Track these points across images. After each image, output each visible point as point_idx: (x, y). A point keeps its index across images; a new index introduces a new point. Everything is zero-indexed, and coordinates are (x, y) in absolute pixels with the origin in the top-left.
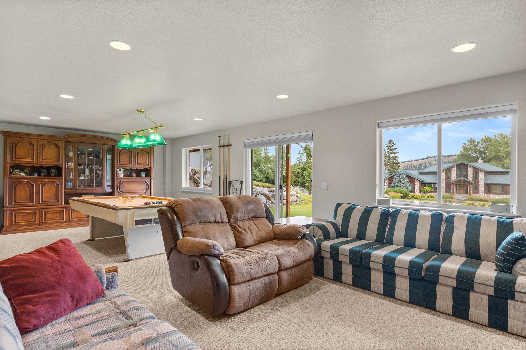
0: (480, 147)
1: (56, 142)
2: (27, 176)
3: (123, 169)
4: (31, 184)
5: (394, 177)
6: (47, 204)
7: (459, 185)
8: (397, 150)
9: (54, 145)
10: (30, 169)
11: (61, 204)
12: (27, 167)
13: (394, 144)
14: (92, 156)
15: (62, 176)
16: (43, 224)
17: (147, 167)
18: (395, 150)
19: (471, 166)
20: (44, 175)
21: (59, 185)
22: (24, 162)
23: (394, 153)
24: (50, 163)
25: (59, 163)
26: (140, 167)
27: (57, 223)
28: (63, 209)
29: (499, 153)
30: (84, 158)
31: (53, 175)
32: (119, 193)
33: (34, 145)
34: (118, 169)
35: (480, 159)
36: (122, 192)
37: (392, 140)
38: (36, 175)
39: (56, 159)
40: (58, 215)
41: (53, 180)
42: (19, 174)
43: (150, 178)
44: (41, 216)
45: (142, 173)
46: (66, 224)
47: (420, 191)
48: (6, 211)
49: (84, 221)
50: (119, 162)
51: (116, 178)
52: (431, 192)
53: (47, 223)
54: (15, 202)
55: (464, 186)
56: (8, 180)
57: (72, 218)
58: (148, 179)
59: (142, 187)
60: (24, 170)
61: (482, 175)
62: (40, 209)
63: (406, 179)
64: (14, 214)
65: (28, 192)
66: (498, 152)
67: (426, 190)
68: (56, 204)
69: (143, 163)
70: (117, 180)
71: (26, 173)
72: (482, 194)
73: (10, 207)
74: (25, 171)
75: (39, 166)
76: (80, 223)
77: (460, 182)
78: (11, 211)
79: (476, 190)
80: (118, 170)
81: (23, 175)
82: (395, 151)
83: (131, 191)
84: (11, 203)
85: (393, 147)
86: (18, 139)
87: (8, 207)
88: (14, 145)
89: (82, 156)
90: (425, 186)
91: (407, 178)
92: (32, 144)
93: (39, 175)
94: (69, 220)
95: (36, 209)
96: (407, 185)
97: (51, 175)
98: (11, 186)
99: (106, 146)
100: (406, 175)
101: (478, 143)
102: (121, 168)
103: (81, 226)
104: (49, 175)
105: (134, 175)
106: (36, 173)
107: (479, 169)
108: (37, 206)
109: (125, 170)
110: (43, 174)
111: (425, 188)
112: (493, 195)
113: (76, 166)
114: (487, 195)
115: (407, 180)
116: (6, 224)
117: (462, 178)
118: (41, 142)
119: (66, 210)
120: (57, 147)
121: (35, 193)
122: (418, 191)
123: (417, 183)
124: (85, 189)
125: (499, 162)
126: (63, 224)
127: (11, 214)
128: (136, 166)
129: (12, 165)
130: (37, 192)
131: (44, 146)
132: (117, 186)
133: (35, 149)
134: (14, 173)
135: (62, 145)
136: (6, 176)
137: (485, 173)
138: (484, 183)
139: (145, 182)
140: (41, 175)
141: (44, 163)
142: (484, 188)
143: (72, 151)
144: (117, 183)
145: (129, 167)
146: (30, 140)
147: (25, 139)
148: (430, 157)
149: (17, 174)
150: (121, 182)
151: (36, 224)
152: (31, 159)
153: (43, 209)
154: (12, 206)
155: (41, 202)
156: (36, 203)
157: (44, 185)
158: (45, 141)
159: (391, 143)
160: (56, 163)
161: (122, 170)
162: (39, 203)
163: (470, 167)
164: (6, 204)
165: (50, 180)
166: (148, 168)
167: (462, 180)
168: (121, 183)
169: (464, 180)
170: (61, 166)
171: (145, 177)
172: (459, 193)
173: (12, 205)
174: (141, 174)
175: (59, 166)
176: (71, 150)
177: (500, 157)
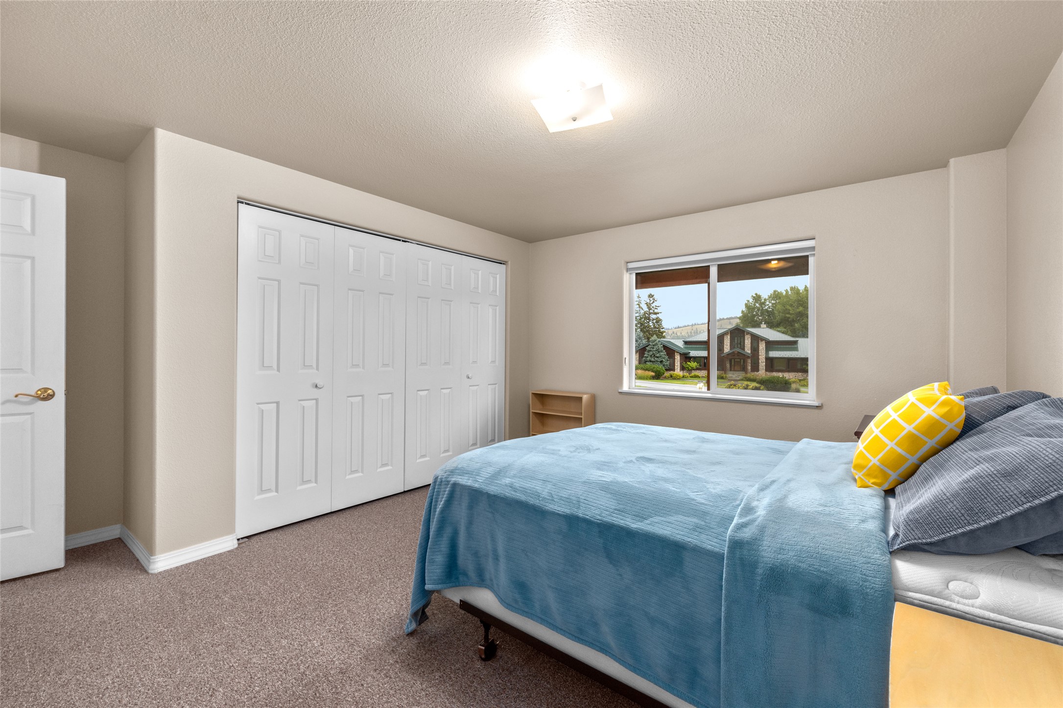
0: (769, 305)
5: (647, 348)
7: (734, 359)
8: (658, 308)
13: (654, 301)
18: (656, 309)
19: (749, 333)
23: (656, 314)
29: (788, 315)
35: (763, 323)
37: (652, 294)
47: (683, 368)
52: (697, 369)
55: (741, 360)
61: (762, 346)
63: (662, 351)
66: (786, 314)
67: (691, 367)
72: (762, 373)
77: (734, 356)
79: (756, 368)
82: (656, 311)
85: (653, 305)
90: (689, 362)
91: (664, 349)
96: (664, 360)
100: (662, 345)
101: (765, 300)
107: (759, 337)
111: (689, 363)
112: (777, 373)
114: (768, 373)
115: (664, 353)
117: (737, 350)
122: (679, 369)
123: (678, 358)
125: (786, 328)
137: (766, 343)
138: (764, 357)
142: (764, 364)
159: (651, 299)
163: (747, 335)
167: (736, 352)
169: (738, 352)
172: (734, 371)
177: (790, 320)
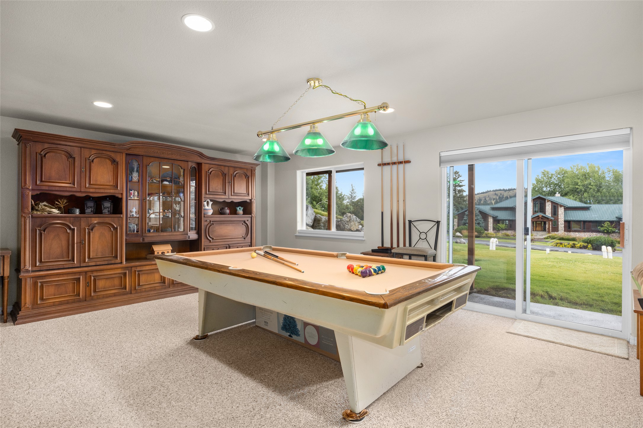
0: (554, 180)
1: (113, 155)
2: (60, 214)
3: (212, 203)
4: (70, 228)
5: (466, 213)
6: (98, 263)
7: (536, 222)
8: (463, 182)
9: (109, 159)
10: (65, 201)
11: (120, 262)
12: (62, 197)
13: (459, 176)
14: (167, 181)
15: (121, 213)
16: (92, 298)
17: (247, 198)
18: (460, 182)
19: (550, 201)
20: (92, 211)
21: (117, 228)
22: (57, 189)
23: (460, 186)
24: (102, 191)
25: (116, 191)
26: (237, 199)
27: (115, 295)
28: (125, 271)
29: (577, 187)
30: (155, 183)
31: (105, 211)
32: (209, 241)
33: (75, 158)
34: (205, 201)
35: (558, 192)
36: (213, 239)
37: (458, 171)
38: (77, 211)
39: (111, 184)
40: (117, 282)
41: (107, 220)
42: (48, 209)
43: (250, 216)
44: (88, 285)
45: (238, 208)
46: (129, 296)
47: (494, 229)
48: (26, 280)
49: (159, 290)
50: (209, 191)
51: (204, 216)
52: (506, 229)
53: (98, 298)
54: (41, 261)
55: (541, 223)
56: (28, 221)
57: (139, 285)
58: (247, 218)
59: (238, 231)
60: (56, 202)
61: (561, 211)
62: (86, 272)
63: (478, 216)
64: (39, 284)
65: (64, 243)
66: (576, 185)
67: (501, 228)
68: (113, 262)
69: (241, 192)
70: (206, 219)
71: (59, 208)
72: (561, 232)
73: (33, 271)
74: (57, 204)
75: (84, 195)
76: (152, 292)
77: (539, 219)
78: (34, 279)
79: (555, 229)
80: (205, 203)
81: (55, 211)
82: (461, 184)
83: (225, 236)
84: (34, 264)
85: (459, 179)
86: (46, 146)
87: (27, 271)
88: (40, 156)
89: (152, 180)
90: (499, 224)
91: (480, 214)
92: (71, 157)
93: (82, 212)
94: (135, 289)
95: (80, 273)
96: (480, 222)
97: (103, 211)
98: (34, 231)
99: (190, 164)
100: (478, 211)
101: (552, 175)
102: (209, 200)
103: (154, 298)
104: (98, 211)
105: (228, 211)
106: (78, 208)
107: (558, 204)
108: (80, 267)
109: (215, 202)
110: (88, 211)
111: (499, 225)
112: (574, 233)
113: (144, 196)
114: (566, 233)
115: (480, 217)
116: (25, 303)
117: (540, 214)
118: (86, 153)
119: (130, 272)
120: (114, 162)
121: (77, 243)
122: (492, 229)
123: (491, 220)
124: (157, 234)
125: (576, 196)
126: (125, 297)
127: (35, 284)
128: (233, 197)
129: (35, 193)
130: (80, 242)
131: (93, 161)
132: (205, 228)
133: (76, 165)
134: (39, 207)
135: (121, 159)
136: (24, 213)
137: (564, 208)
138: (563, 220)
139: (245, 222)
140: (86, 211)
141: (91, 190)
142: (563, 225)
143: (137, 171)
144: (206, 223)
145: (221, 198)
146: (69, 149)
147: (59, 146)
148: (490, 191)
149: (43, 210)
150: (212, 222)
151: (80, 301)
152: (70, 183)
153: (92, 271)
154: (35, 269)
155: (87, 260)
156: (79, 261)
157: (92, 230)
158: (93, 152)
159: (457, 175)
160: (111, 192)
161: (211, 203)
162: (84, 261)
163: (548, 202)
164: (25, 266)
165: (101, 220)
166: (248, 201)
167: (541, 216)
168: (211, 223)
169: (543, 216)
170: (120, 196)
171: (243, 214)
172: (536, 231)
173: (36, 266)
174: (236, 210)
175: (117, 195)
176: (135, 170)
177: (578, 190)
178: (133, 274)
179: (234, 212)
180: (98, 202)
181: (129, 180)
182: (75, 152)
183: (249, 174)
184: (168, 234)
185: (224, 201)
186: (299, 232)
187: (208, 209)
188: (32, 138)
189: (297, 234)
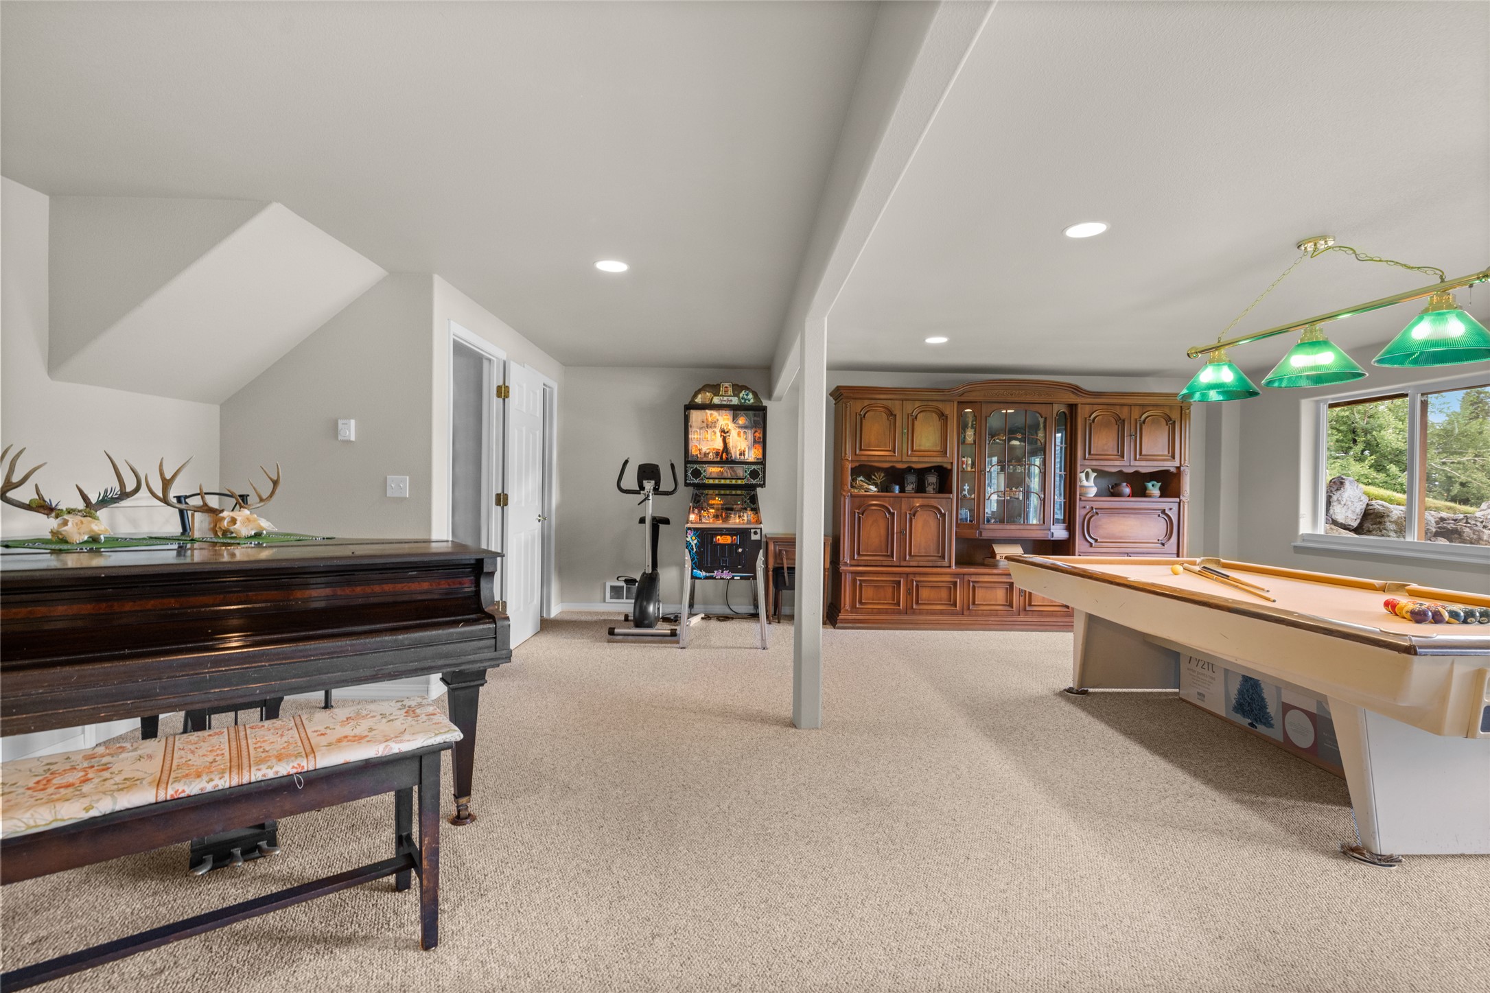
1: (940, 405)
2: (878, 492)
3: (1096, 474)
4: (889, 512)
6: (921, 564)
9: (936, 413)
10: (883, 475)
11: (947, 565)
12: (879, 469)
14: (1016, 439)
15: (951, 492)
16: (914, 612)
17: (1170, 466)
20: (913, 489)
21: (945, 514)
22: (876, 459)
24: (926, 459)
25: (945, 460)
26: (1146, 467)
27: (942, 612)
28: (955, 580)
30: (998, 443)
31: (930, 489)
32: (1088, 544)
33: (896, 415)
34: (1083, 472)
36: (1096, 541)
38: (897, 488)
39: (939, 448)
40: (944, 594)
41: (933, 502)
42: (866, 486)
43: (1178, 500)
44: (909, 592)
45: (1150, 485)
46: (960, 617)
48: (845, 575)
49: (1002, 616)
50: (1090, 453)
51: (1080, 499)
53: (921, 612)
54: (859, 554)
56: (847, 501)
57: (974, 603)
58: (1169, 504)
59: (1153, 528)
60: (873, 477)
62: (907, 574)
64: (858, 582)
65: (883, 532)
68: (939, 564)
69: (1156, 453)
70: (1083, 504)
71: (875, 485)
73: (852, 565)
74: (874, 479)
75: (905, 466)
76: (992, 619)
78: (854, 575)
80: (1083, 476)
81: (873, 488)
83: (1121, 538)
84: (852, 558)
86: (866, 402)
87: (846, 564)
88: (860, 417)
89: (994, 440)
92: (892, 414)
93: (902, 490)
94: (969, 609)
95: (900, 574)
97: (927, 489)
98: (852, 514)
99: (1056, 408)
102: (1089, 470)
103: (996, 627)
104: (921, 489)
105: (1127, 490)
106: (897, 484)
108: (900, 566)
109: (1101, 474)
110: (909, 488)
113: (982, 467)
116: (845, 605)
118: (909, 407)
119: (962, 580)
120: (943, 416)
121: (897, 533)
124: (1001, 526)
126: (955, 618)
127: (854, 581)
128: (1137, 463)
129: (854, 465)
130: (901, 532)
131: (916, 418)
132: (1081, 520)
133: (897, 425)
134: (856, 484)
135: (951, 410)
136: (844, 490)
139: (1163, 512)
140: (906, 489)
141: (914, 459)
143: (972, 427)
144: (1084, 512)
145: (1114, 466)
146: (889, 403)
147: (879, 402)
149: (861, 487)
150: (1094, 510)
151: (899, 612)
152: (890, 451)
153: (915, 574)
154: (854, 562)
155: (908, 557)
156: (899, 559)
157: (914, 516)
158: (917, 404)
160: (938, 460)
161: (1093, 475)
162: (905, 560)
164: (844, 557)
165: (926, 502)
166: (1173, 470)
168: (1093, 512)
170: (949, 467)
171: (1160, 497)
173: (854, 559)
174: (1145, 488)
175: (945, 465)
176: (970, 425)
178: (965, 584)
179: (1140, 491)
180: (921, 474)
181: (962, 441)
182: (896, 407)
183: (1175, 415)
184: (1018, 527)
185: (1120, 472)
186: (1305, 538)
187: (1089, 485)
188: (852, 395)
189: (1299, 543)
